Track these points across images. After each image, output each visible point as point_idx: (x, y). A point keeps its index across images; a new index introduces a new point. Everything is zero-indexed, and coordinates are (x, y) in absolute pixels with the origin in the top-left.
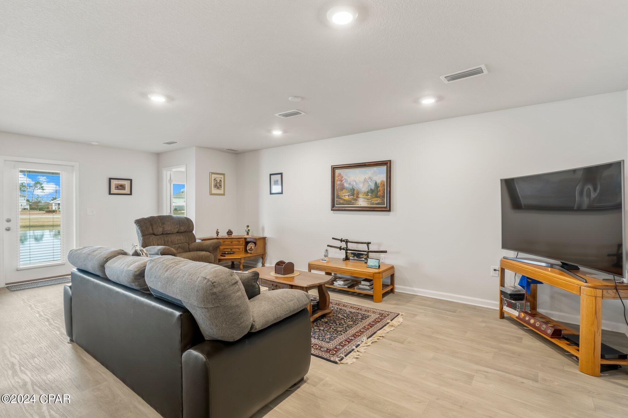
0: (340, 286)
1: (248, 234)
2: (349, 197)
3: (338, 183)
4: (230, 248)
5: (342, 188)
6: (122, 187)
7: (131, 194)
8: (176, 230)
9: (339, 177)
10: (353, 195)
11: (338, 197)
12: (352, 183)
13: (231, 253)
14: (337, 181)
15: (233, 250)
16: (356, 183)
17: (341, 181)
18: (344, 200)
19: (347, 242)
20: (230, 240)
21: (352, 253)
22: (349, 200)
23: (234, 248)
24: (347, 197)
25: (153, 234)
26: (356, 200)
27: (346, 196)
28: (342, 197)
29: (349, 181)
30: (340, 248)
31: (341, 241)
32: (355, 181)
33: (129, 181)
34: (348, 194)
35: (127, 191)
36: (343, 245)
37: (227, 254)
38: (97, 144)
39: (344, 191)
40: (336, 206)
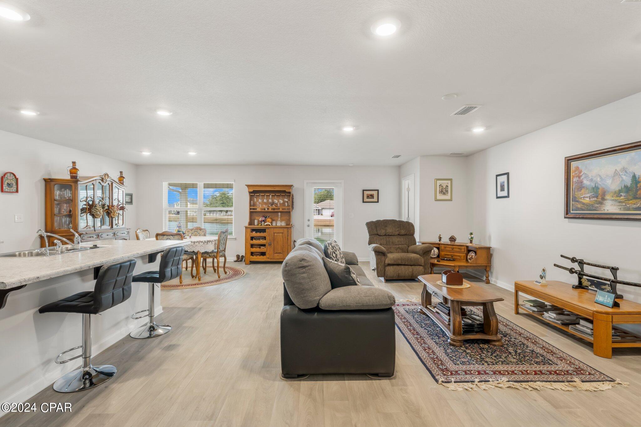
0: (551, 320)
1: (471, 242)
2: (590, 199)
3: (574, 180)
4: (451, 255)
5: (581, 187)
6: (372, 196)
7: (378, 202)
8: (397, 233)
9: (576, 171)
10: (597, 197)
11: (575, 200)
12: (595, 179)
13: (450, 260)
14: (574, 177)
15: (454, 257)
16: (601, 178)
17: (579, 177)
18: (583, 204)
19: (581, 263)
20: (452, 246)
21: (589, 280)
22: (591, 203)
23: (455, 255)
24: (588, 199)
25: (378, 235)
26: (601, 203)
27: (586, 198)
28: (580, 200)
29: (590, 176)
30: (571, 271)
31: (573, 260)
32: (600, 176)
33: (377, 191)
34: (588, 195)
35: (375, 199)
36: (576, 266)
37: (445, 260)
38: (352, 165)
39: (583, 191)
40: (571, 212)
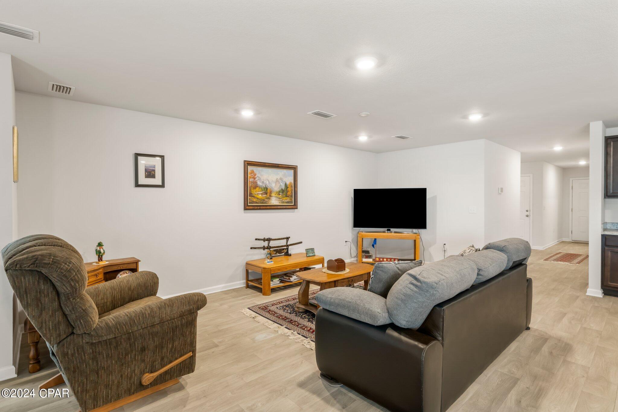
2: (262, 195)
3: (250, 180)
5: (256, 186)
9: (252, 173)
10: (266, 194)
11: (251, 195)
12: (265, 182)
14: (250, 178)
16: (269, 182)
17: (255, 179)
18: (258, 198)
19: (269, 240)
21: (274, 250)
22: (263, 198)
24: (261, 195)
26: (269, 199)
27: (259, 194)
28: (255, 196)
29: (262, 179)
30: (264, 248)
31: (264, 240)
32: (268, 180)
34: (261, 193)
39: (257, 189)
40: (249, 205)
